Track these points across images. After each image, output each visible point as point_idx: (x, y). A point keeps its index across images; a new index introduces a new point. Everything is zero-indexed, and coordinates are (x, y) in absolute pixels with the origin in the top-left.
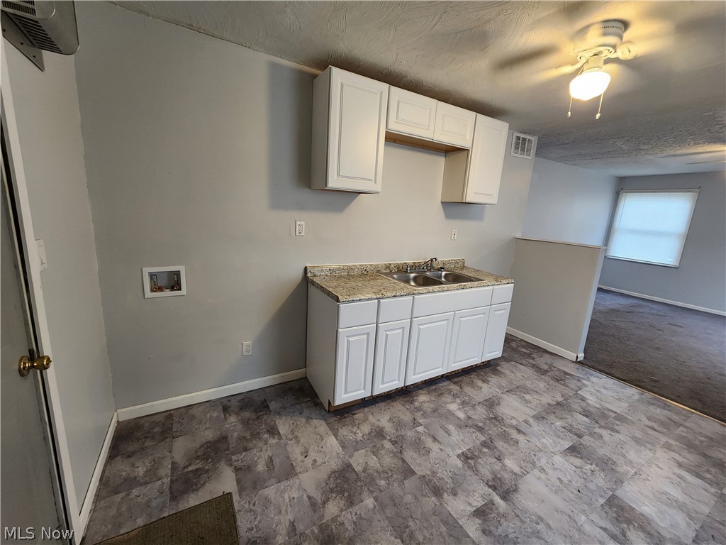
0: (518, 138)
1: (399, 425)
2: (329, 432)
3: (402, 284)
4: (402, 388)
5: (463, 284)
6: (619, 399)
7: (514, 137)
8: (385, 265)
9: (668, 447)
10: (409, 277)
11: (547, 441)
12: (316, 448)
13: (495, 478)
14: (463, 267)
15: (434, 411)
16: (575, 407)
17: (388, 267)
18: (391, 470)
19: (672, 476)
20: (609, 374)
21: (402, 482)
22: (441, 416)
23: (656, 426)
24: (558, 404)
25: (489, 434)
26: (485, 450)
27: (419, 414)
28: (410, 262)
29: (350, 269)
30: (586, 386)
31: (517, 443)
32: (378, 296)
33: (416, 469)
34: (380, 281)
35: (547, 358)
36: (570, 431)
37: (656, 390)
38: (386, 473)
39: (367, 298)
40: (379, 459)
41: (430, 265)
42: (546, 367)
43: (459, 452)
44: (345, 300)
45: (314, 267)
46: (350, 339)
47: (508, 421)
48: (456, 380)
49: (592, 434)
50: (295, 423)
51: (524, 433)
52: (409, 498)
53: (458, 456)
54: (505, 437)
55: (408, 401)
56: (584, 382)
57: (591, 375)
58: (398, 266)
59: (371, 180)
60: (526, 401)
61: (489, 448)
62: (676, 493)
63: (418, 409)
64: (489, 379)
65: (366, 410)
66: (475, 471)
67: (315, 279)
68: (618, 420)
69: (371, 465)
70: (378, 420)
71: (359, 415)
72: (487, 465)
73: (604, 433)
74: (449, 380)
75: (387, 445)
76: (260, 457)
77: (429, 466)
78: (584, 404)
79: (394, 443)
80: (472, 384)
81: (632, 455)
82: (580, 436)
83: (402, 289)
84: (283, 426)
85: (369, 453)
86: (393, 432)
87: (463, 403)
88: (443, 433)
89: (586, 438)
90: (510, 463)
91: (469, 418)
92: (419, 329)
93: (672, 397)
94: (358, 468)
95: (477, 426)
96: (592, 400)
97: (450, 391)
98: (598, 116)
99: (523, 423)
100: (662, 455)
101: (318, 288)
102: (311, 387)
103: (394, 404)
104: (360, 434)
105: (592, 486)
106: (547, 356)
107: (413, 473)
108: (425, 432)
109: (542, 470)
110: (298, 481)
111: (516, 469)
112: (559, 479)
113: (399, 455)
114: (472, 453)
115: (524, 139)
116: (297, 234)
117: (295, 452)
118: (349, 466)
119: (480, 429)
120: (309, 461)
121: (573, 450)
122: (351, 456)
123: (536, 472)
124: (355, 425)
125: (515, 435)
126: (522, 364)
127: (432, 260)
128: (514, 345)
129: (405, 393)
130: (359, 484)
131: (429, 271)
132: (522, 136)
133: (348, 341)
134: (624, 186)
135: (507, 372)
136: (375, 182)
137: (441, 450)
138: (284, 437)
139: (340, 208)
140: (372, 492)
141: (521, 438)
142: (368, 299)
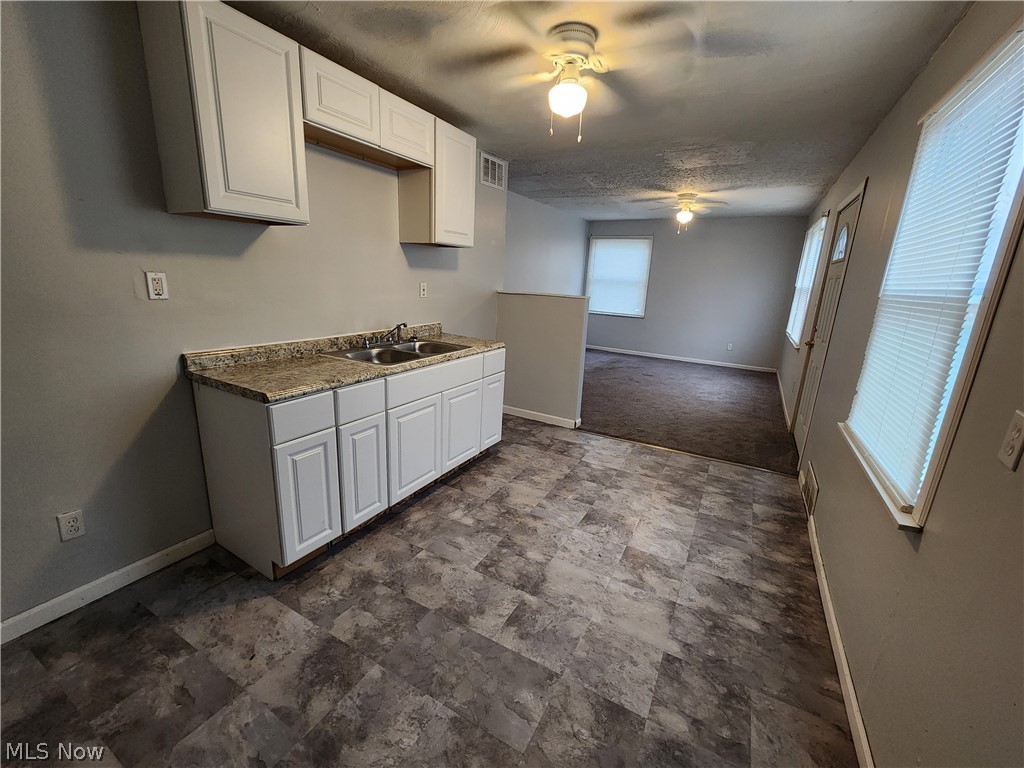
0: (487, 161)
1: (391, 559)
2: (285, 608)
3: (365, 364)
4: (385, 511)
5: (448, 354)
6: (617, 456)
7: (482, 159)
8: (330, 340)
9: (659, 488)
10: (370, 353)
11: (564, 518)
12: (268, 638)
13: (521, 575)
14: (441, 334)
15: (435, 527)
16: (582, 475)
17: (334, 343)
18: (396, 620)
19: (666, 512)
20: (605, 434)
21: (413, 628)
22: (444, 530)
23: (647, 472)
24: (566, 476)
25: (504, 532)
26: (504, 551)
27: (416, 538)
28: (367, 332)
29: (270, 351)
30: (588, 451)
31: (536, 530)
32: (333, 385)
33: (429, 605)
34: (327, 364)
35: (547, 432)
36: (582, 501)
37: (644, 439)
38: (390, 626)
39: (315, 389)
40: (374, 613)
41: (396, 334)
42: (548, 441)
43: (476, 563)
44: (278, 397)
45: (199, 355)
46: (297, 458)
47: (521, 511)
48: (453, 482)
49: (600, 498)
50: (217, 618)
51: (540, 518)
52: (428, 642)
53: (476, 569)
54: (523, 529)
55: (397, 526)
56: (586, 448)
57: (590, 439)
58: (349, 341)
59: (290, 202)
60: (536, 483)
61: (507, 547)
62: (671, 526)
63: (413, 532)
64: (492, 470)
65: (337, 557)
66: (498, 577)
67: (207, 374)
68: (619, 476)
69: (365, 625)
70: (360, 565)
71: (329, 568)
72: (510, 567)
73: (610, 492)
74: (445, 484)
75: (381, 590)
76: (157, 697)
77: (444, 594)
78: (589, 470)
79: (390, 584)
80: (474, 482)
81: (636, 506)
82: (591, 503)
83: (367, 370)
84: (192, 632)
85: (357, 611)
86: (385, 572)
87: (468, 506)
88: (452, 549)
89: (597, 502)
90: (533, 555)
91: (479, 521)
92: (399, 423)
93: (656, 442)
94: (345, 637)
95: (490, 528)
96: (595, 464)
97: (449, 498)
98: (580, 138)
99: (538, 508)
100: (656, 496)
101: (217, 387)
102: (231, 556)
103: (379, 535)
104: (337, 592)
105: (609, 547)
106: (546, 429)
107: (425, 610)
108: (429, 556)
109: (565, 549)
110: (248, 698)
111: (540, 558)
112: (581, 551)
113: (401, 597)
114: (491, 559)
115: (494, 163)
116: (153, 296)
117: (230, 660)
118: (332, 639)
119: (494, 530)
120: (260, 662)
121: (589, 519)
122: (331, 626)
123: (560, 553)
124: (326, 583)
125: (531, 523)
126: (523, 444)
127: (398, 327)
128: (510, 424)
129: (392, 517)
130: (353, 656)
131: (397, 343)
132: (491, 158)
133: (294, 462)
134: (595, 231)
135: (510, 457)
136: (297, 206)
137: (454, 569)
138: (199, 647)
139: (237, 250)
140: (374, 658)
141: (539, 524)
142: (318, 391)
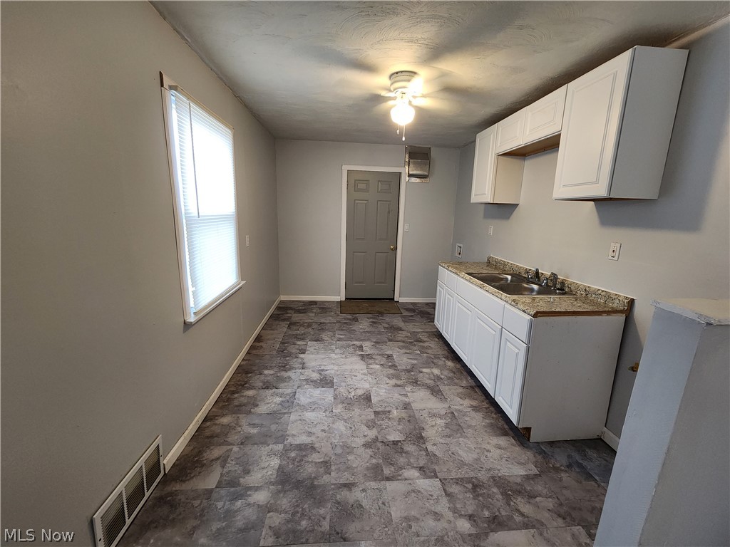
19: (314, 430)
29: (505, 264)
36: (384, 412)
105: (343, 384)
109: (365, 374)
